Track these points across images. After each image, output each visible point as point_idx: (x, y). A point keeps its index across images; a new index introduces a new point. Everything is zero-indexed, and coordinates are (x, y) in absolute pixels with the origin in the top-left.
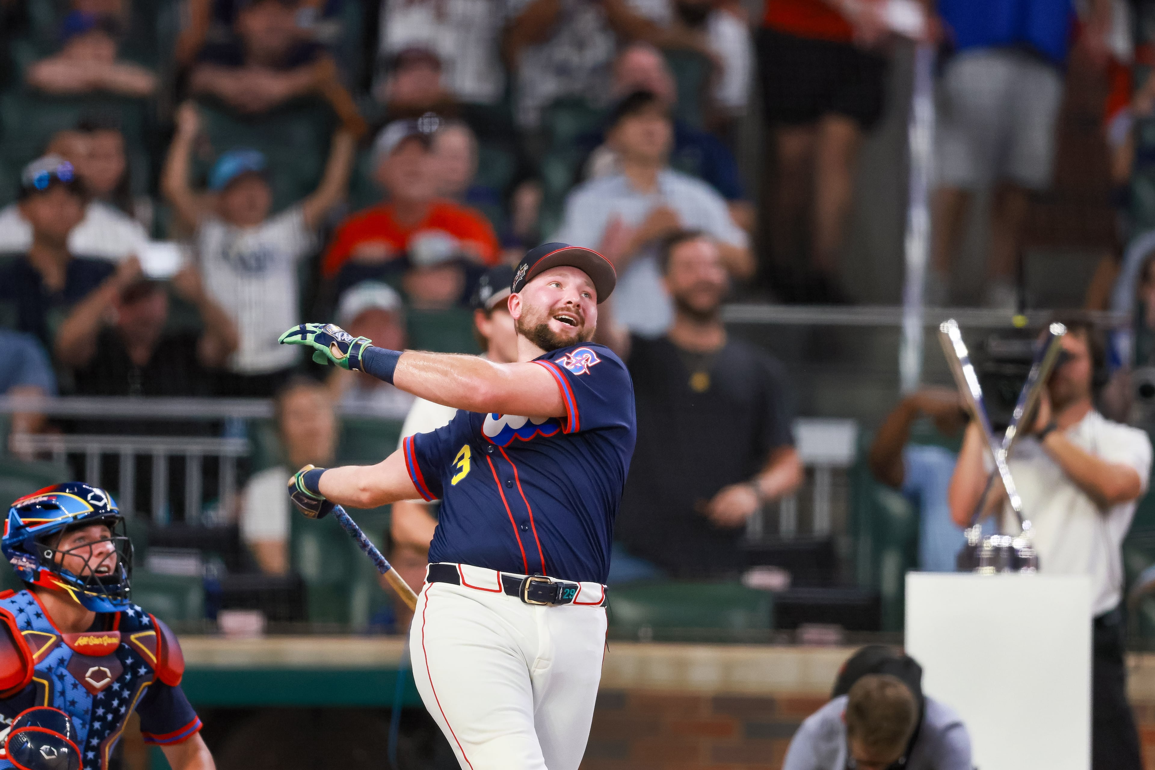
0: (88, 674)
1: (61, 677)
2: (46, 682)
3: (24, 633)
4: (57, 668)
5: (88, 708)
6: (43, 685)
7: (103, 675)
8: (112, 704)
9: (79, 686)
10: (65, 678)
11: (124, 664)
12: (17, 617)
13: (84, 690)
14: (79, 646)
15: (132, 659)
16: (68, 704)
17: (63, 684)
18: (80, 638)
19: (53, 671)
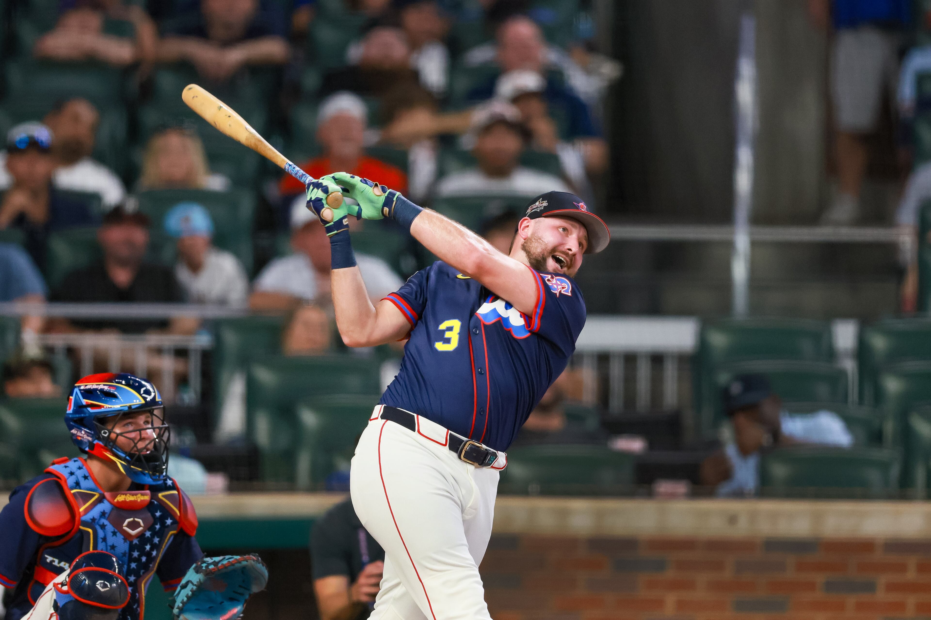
0: (126, 523)
1: (103, 527)
2: (90, 530)
3: (73, 491)
4: (99, 519)
5: (125, 551)
6: (89, 533)
7: (138, 525)
8: (146, 548)
9: (118, 534)
10: (106, 527)
11: (154, 516)
12: (68, 479)
13: (122, 537)
14: (118, 501)
15: (160, 512)
16: (109, 548)
17: (104, 532)
18: (119, 496)
19: (96, 521)
